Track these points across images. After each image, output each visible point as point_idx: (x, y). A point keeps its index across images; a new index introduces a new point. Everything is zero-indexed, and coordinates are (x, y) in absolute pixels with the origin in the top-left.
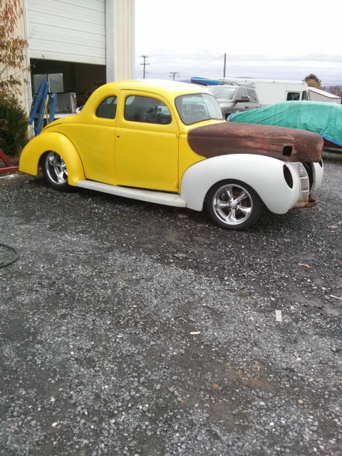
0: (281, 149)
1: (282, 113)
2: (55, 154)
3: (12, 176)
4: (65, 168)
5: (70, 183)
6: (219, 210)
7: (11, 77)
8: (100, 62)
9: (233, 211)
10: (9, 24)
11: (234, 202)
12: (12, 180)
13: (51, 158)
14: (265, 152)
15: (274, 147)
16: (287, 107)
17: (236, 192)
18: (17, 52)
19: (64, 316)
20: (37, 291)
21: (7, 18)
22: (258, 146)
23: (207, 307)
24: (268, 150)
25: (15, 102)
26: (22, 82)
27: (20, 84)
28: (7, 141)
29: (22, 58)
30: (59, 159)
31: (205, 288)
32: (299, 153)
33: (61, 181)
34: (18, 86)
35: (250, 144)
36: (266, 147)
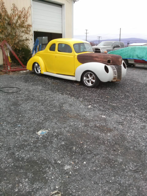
0: (107, 61)
1: (128, 51)
2: (38, 63)
3: (25, 71)
4: (40, 68)
5: (42, 73)
6: (86, 81)
7: (26, 38)
8: (60, 32)
9: (90, 82)
10: (26, 19)
11: (90, 78)
12: (25, 72)
13: (36, 65)
14: (102, 62)
15: (105, 60)
16: (130, 48)
17: (91, 75)
18: (28, 29)
19: (29, 102)
20: (23, 98)
21: (25, 17)
22: (99, 60)
23: (70, 104)
24: (103, 61)
25: (27, 46)
26: (30, 40)
27: (29, 40)
28: (25, 60)
29: (30, 31)
30: (39, 65)
31: (71, 100)
32: (113, 62)
33: (39, 72)
34: (28, 41)
35: (97, 59)
36: (102, 60)
